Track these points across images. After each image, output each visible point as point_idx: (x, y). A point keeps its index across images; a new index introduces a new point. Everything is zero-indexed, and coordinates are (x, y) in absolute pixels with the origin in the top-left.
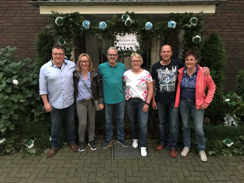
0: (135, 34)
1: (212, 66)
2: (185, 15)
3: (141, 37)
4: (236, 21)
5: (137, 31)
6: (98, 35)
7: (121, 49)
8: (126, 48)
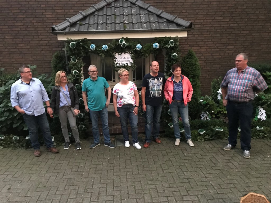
0: (129, 53)
1: (190, 76)
2: (165, 39)
3: (134, 55)
4: (210, 40)
5: (131, 51)
6: (102, 55)
7: (119, 65)
8: (123, 64)
